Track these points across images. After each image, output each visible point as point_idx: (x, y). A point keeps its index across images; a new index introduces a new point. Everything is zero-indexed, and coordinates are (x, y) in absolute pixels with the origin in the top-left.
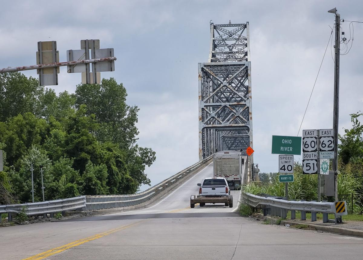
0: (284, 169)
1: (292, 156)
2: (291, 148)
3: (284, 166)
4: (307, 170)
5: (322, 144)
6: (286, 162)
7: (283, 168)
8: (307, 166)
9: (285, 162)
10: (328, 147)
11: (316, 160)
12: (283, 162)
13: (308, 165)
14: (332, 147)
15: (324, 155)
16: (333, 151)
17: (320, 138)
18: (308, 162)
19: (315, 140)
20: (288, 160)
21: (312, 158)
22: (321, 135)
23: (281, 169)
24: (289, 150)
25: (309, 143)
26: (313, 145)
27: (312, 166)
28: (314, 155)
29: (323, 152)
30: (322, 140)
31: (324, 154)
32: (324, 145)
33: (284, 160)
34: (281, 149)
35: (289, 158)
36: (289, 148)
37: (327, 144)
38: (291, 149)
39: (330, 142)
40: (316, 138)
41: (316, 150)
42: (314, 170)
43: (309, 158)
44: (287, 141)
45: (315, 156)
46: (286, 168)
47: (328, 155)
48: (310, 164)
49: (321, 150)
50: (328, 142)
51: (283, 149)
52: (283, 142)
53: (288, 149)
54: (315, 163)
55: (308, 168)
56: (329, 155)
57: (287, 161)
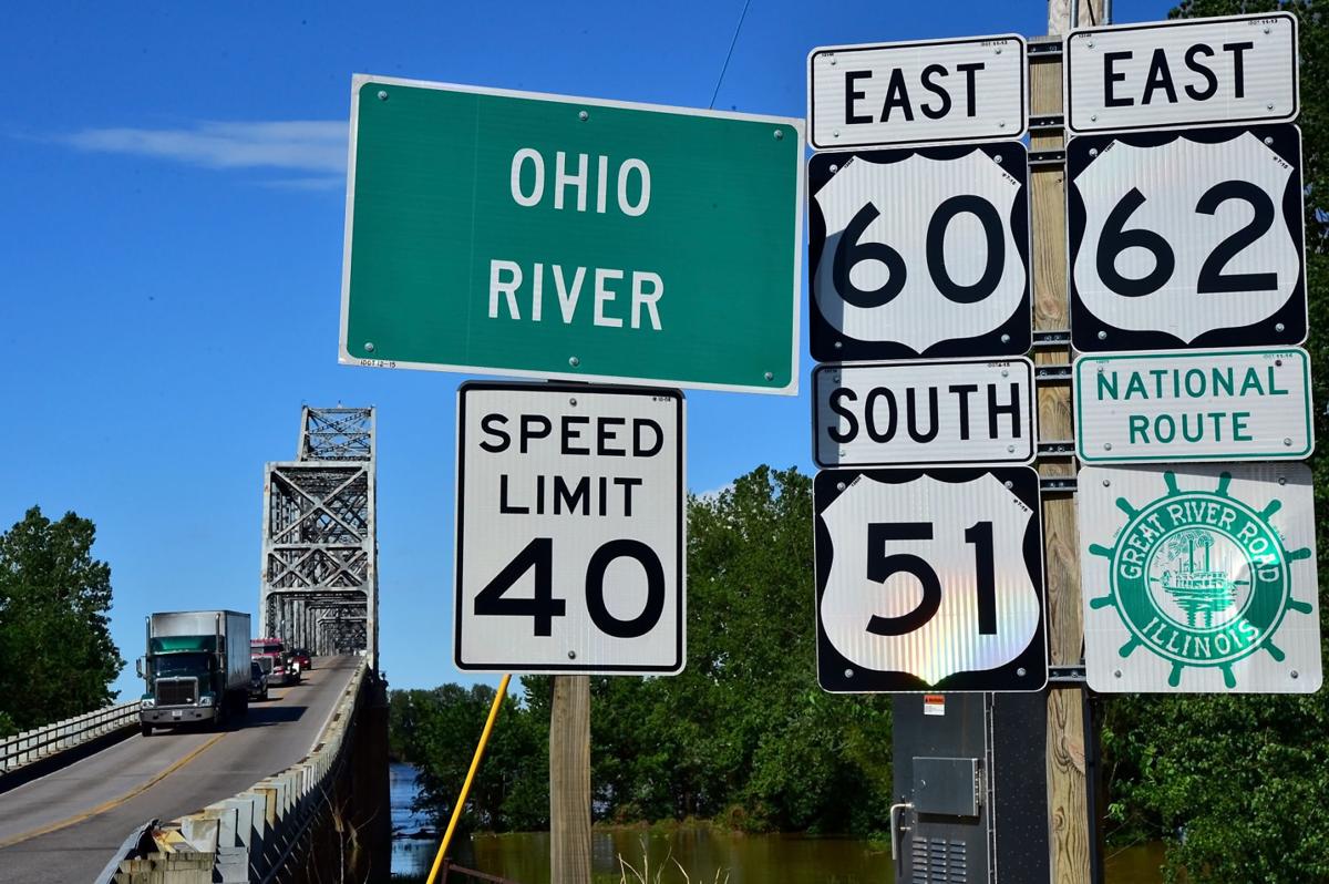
0: (544, 610)
1: (664, 411)
2: (648, 288)
3: (539, 554)
4: (880, 626)
5: (1114, 240)
6: (572, 496)
7: (524, 588)
8: (880, 568)
9: (559, 482)
10: (1211, 280)
11: (1021, 482)
12: (523, 494)
13: (893, 548)
14: (1267, 282)
15: (1137, 405)
16: (1291, 337)
17: (1083, 152)
18: (897, 503)
19: (1000, 190)
20: (595, 467)
21: (947, 448)
22: (1088, 114)
23: (490, 602)
24: (619, 307)
25: (902, 229)
26: (966, 263)
27: (952, 561)
28: (978, 403)
29: (1123, 365)
30: (1101, 185)
31: (1136, 383)
32: (1135, 263)
33: (546, 457)
34: (496, 286)
35: (623, 437)
36: (609, 284)
37: (1194, 242)
38: (648, 295)
39: (1238, 214)
40: (1011, 157)
41: (1015, 337)
42: (987, 624)
43: (902, 450)
44: (581, 181)
45: (1005, 420)
46: (568, 582)
47: (1208, 403)
48: (923, 531)
49: (1088, 332)
50: (1208, 204)
51: (524, 295)
52: (527, 190)
53: (602, 296)
54: (1010, 518)
55: (903, 593)
56: (1227, 404)
57: (585, 483)
